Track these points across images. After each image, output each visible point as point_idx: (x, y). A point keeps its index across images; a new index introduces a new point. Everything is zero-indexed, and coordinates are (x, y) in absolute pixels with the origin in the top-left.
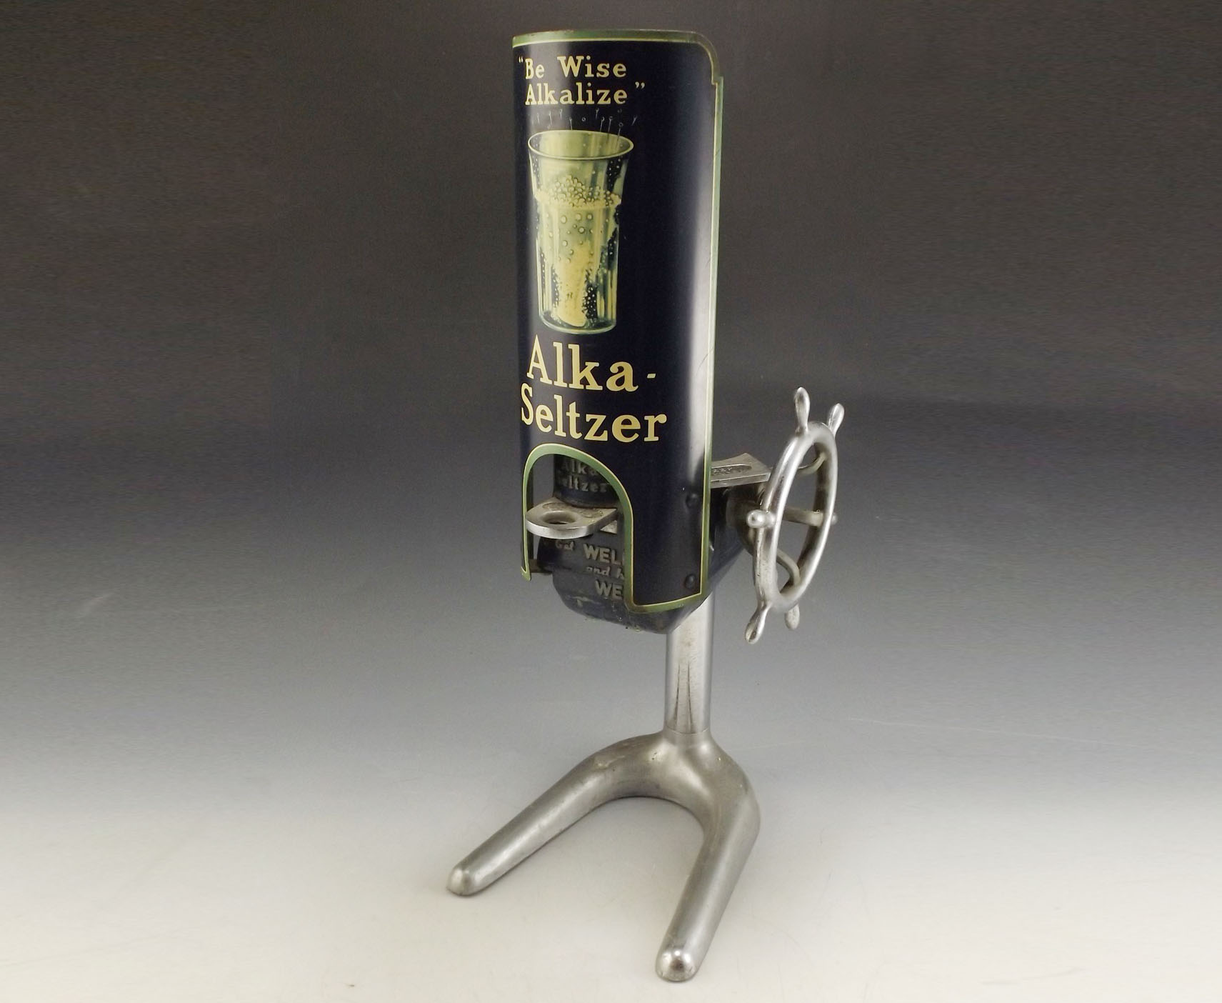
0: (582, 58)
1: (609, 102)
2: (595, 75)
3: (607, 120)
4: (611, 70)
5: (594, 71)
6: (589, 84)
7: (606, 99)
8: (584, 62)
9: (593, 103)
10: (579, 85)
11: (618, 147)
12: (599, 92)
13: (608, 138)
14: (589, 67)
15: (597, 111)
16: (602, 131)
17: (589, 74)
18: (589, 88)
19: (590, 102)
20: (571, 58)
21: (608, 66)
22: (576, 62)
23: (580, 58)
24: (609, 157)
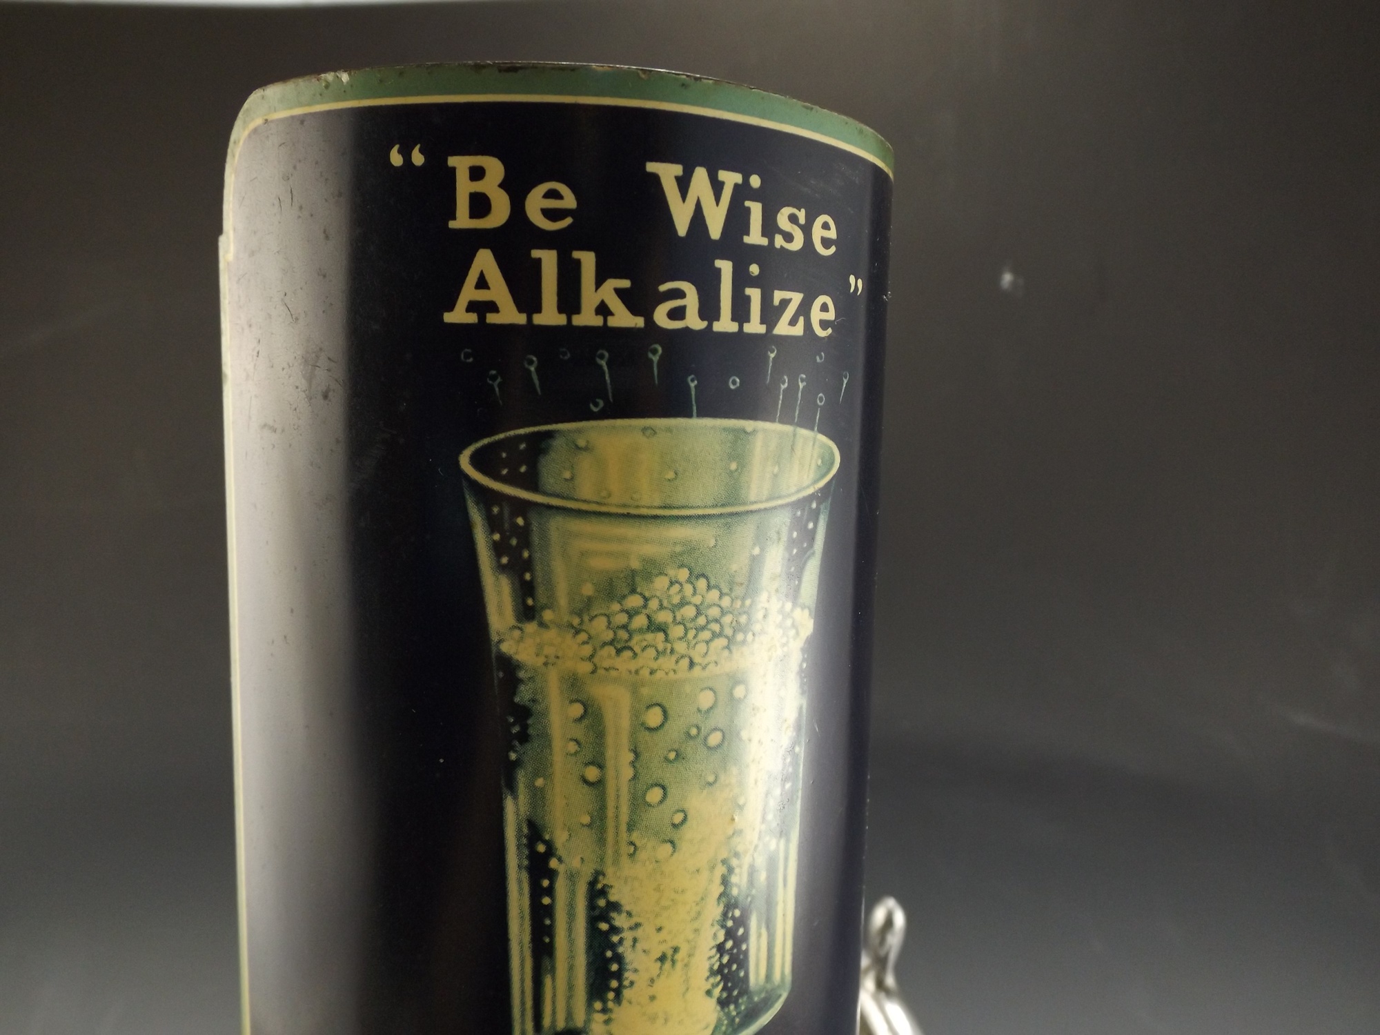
0: (737, 178)
1: (798, 330)
2: (772, 241)
3: (793, 386)
4: (807, 230)
5: (770, 228)
6: (754, 269)
7: (793, 322)
8: (741, 192)
9: (762, 329)
10: (725, 267)
11: (813, 466)
12: (778, 296)
13: (795, 435)
14: (756, 210)
15: (772, 355)
16: (782, 421)
17: (755, 237)
18: (754, 283)
19: (755, 326)
20: (700, 175)
21: (801, 215)
22: (717, 187)
23: (730, 179)
24: (794, 498)
